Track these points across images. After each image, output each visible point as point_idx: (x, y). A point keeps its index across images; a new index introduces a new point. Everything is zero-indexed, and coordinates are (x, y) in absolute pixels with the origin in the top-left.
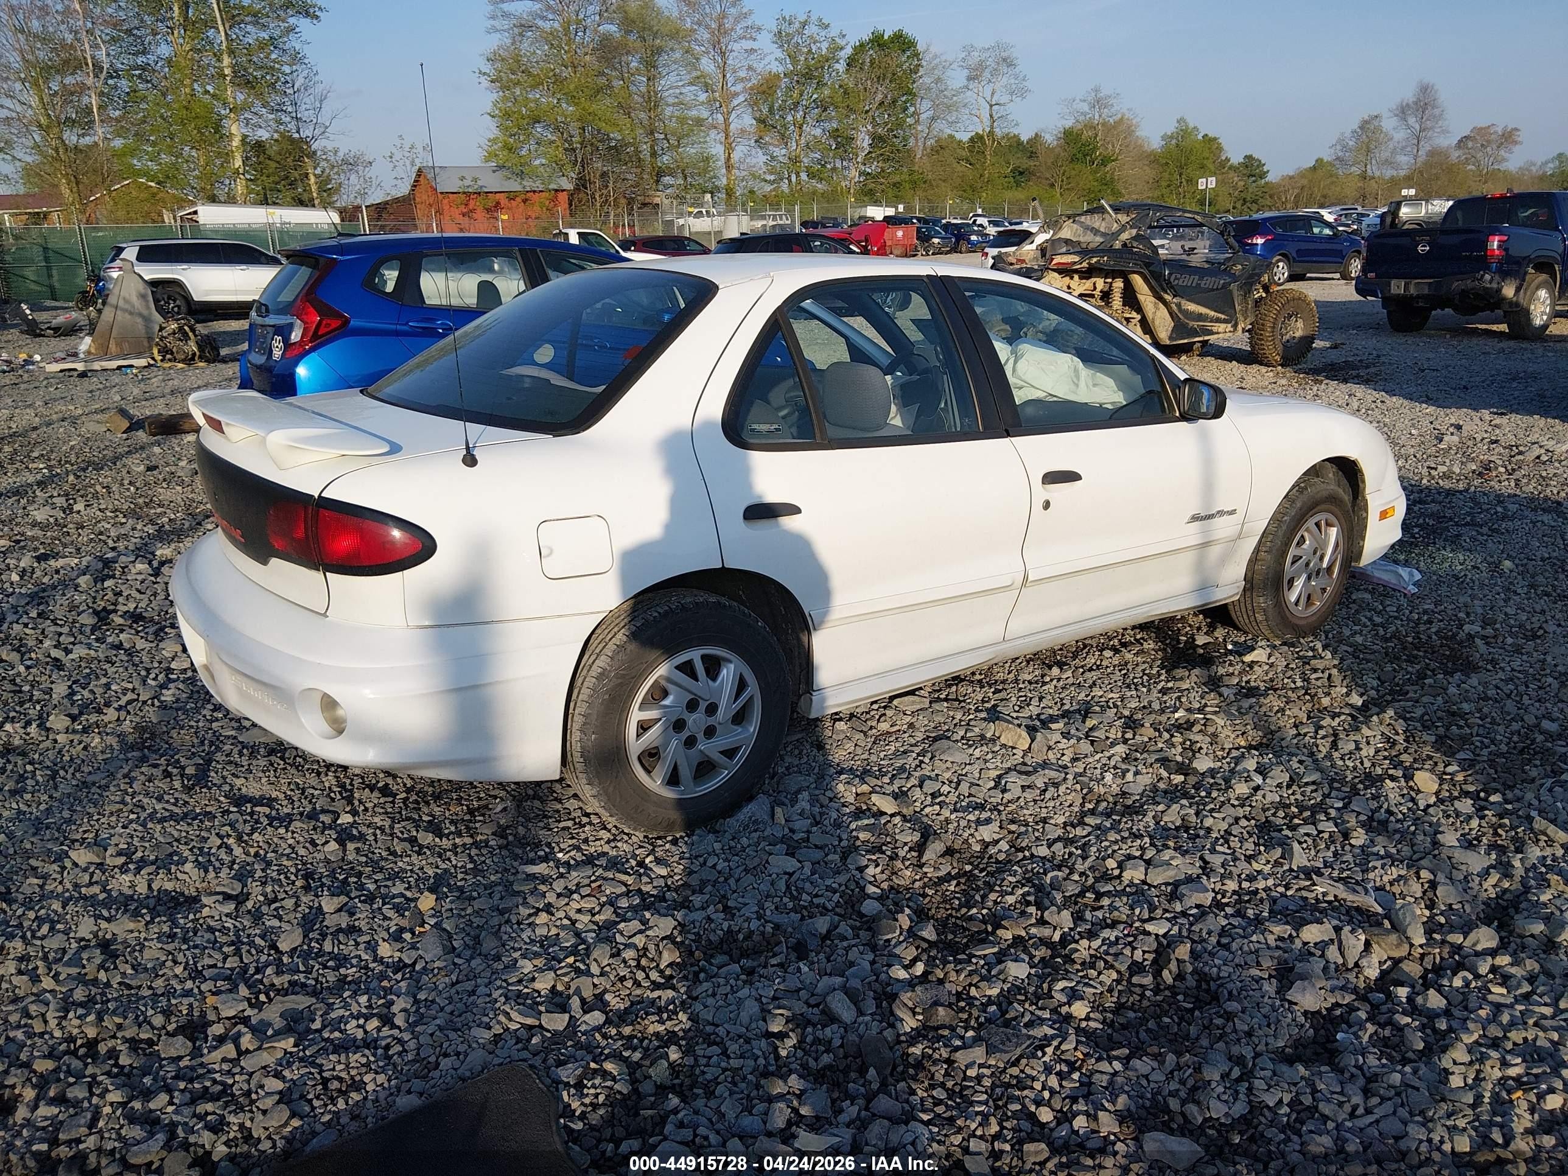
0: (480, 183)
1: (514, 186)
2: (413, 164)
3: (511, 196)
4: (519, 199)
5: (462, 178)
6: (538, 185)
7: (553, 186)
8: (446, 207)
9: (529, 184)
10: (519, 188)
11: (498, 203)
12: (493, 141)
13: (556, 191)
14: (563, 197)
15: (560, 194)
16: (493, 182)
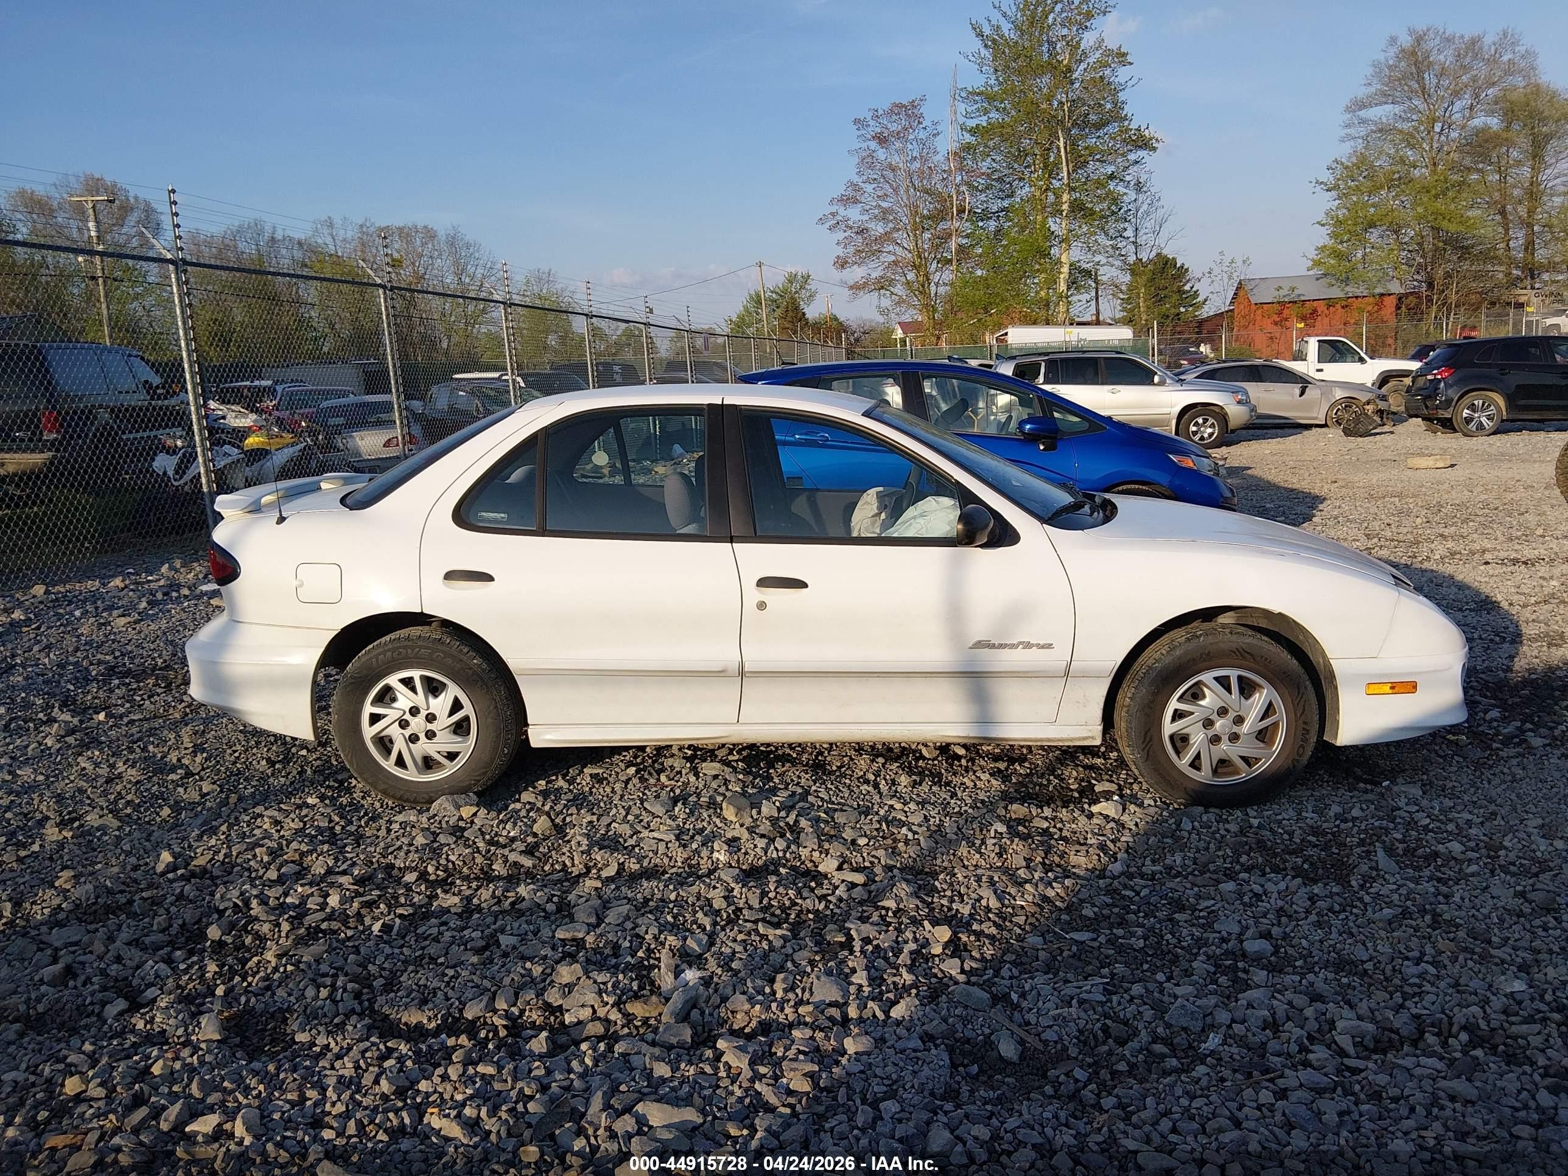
0: (1296, 292)
1: (1336, 293)
2: (1230, 278)
3: (1330, 303)
4: (1338, 306)
5: (1279, 288)
6: (1361, 291)
7: (1378, 290)
8: (1259, 318)
9: (1351, 290)
10: (1341, 295)
11: (1315, 311)
12: (1322, 249)
13: (1382, 295)
14: (1391, 302)
15: (1386, 299)
16: (1312, 291)
